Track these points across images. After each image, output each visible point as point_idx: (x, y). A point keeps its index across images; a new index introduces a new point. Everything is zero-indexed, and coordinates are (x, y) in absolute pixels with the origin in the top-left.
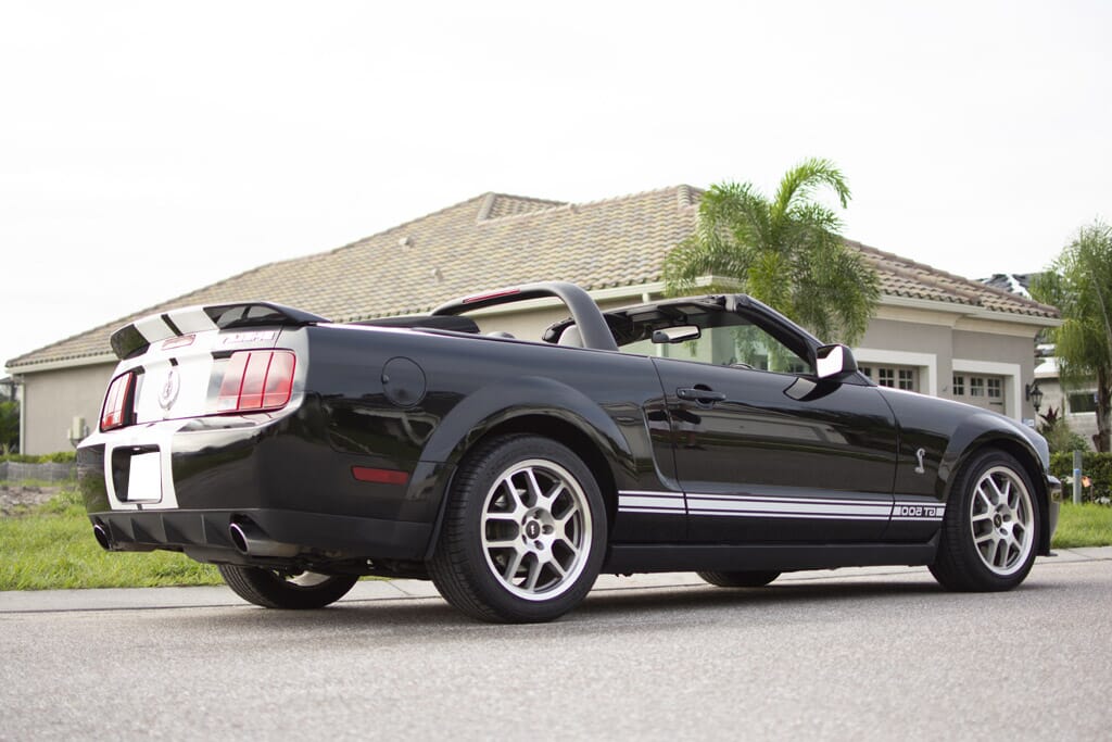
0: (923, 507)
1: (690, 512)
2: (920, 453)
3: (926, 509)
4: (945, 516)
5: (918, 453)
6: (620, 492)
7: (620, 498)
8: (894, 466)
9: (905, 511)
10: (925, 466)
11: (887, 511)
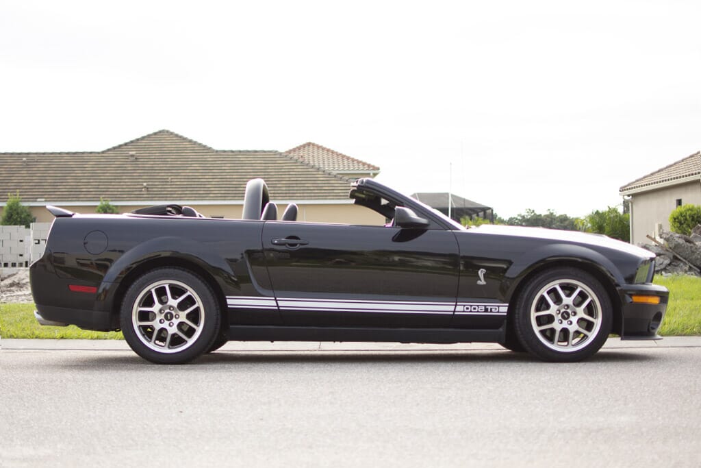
0: (485, 306)
1: (281, 308)
2: (481, 273)
3: (489, 308)
4: (508, 312)
5: (480, 272)
6: (227, 297)
7: (228, 300)
8: (457, 278)
9: (467, 309)
10: (485, 280)
11: (452, 308)
